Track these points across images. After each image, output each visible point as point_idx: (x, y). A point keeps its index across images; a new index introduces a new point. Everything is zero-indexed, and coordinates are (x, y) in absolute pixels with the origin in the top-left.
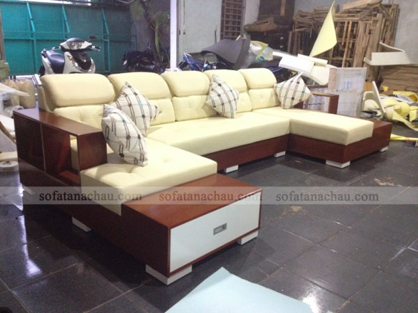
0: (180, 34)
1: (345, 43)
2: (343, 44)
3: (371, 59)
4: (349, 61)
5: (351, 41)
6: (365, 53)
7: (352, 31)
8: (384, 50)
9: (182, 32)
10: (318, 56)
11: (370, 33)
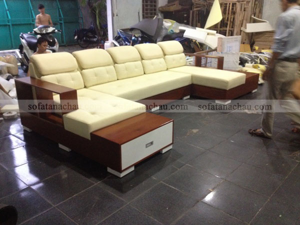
0: (114, 16)
1: (228, 18)
2: (226, 19)
3: (246, 28)
4: (231, 31)
5: (232, 17)
6: (242, 24)
7: (233, 9)
8: (255, 21)
9: (115, 15)
10: (210, 28)
11: (245, 10)
